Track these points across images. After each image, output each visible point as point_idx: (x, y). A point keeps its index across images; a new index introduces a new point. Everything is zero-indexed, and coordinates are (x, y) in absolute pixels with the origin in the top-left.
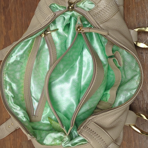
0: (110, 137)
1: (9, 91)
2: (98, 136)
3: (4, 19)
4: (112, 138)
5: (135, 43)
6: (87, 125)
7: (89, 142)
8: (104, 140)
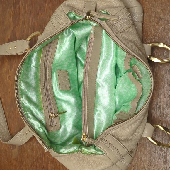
0: (126, 149)
1: (25, 100)
2: (114, 148)
3: (13, 15)
4: (127, 150)
5: (148, 57)
6: (104, 137)
7: (105, 153)
8: (120, 152)
